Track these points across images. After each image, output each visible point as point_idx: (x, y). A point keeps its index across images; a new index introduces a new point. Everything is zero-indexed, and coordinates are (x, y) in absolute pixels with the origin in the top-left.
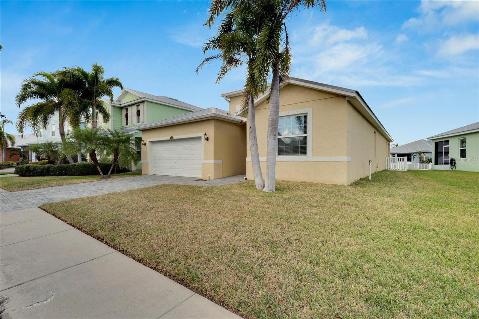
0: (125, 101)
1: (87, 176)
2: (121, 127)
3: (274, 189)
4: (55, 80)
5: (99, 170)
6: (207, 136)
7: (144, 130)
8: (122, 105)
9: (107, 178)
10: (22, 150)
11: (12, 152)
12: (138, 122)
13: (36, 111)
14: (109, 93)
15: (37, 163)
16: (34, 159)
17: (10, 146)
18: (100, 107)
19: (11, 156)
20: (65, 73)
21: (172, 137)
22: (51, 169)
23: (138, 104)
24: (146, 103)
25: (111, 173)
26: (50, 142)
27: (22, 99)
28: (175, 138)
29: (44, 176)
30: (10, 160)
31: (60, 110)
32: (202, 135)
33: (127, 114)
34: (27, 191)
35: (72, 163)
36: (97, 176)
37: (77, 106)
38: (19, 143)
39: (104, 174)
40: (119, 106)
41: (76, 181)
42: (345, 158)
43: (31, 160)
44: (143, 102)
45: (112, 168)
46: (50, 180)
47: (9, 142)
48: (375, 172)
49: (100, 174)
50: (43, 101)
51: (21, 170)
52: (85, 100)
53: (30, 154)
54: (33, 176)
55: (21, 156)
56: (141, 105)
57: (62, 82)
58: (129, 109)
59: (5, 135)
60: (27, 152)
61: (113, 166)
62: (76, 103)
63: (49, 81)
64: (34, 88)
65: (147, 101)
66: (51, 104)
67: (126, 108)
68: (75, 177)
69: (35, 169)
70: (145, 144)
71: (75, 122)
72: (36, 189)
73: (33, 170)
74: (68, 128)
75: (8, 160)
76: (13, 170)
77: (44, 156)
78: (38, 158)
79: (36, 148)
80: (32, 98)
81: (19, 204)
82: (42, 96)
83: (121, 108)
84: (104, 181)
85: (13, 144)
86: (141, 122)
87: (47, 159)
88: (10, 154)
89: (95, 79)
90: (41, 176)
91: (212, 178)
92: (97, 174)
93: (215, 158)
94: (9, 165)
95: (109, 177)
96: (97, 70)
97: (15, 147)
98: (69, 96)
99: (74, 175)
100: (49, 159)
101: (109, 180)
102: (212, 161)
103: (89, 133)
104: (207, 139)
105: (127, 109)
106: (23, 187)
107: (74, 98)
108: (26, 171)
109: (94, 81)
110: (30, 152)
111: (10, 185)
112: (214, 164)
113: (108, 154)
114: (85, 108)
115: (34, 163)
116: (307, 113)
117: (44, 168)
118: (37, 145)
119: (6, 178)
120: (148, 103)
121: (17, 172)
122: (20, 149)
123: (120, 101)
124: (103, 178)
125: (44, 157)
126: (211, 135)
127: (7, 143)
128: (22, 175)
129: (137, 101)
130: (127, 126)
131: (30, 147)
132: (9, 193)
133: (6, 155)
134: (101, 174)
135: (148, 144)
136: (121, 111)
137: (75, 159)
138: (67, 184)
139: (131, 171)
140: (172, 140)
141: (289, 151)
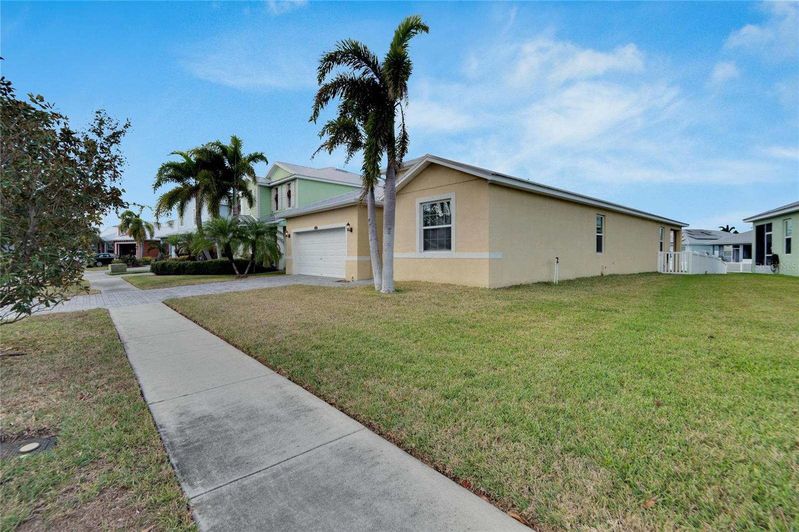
0: (277, 178)
1: (224, 276)
2: (270, 213)
3: (392, 290)
4: (192, 159)
5: (235, 267)
6: (351, 226)
7: (288, 219)
8: (271, 184)
9: (243, 277)
10: (161, 243)
11: (151, 245)
12: (290, 206)
13: (171, 198)
14: (251, 172)
15: (176, 260)
16: (173, 255)
17: (148, 238)
18: (243, 187)
19: (149, 250)
20: (202, 152)
21: (316, 228)
22: (186, 266)
23: (288, 183)
24: (297, 180)
25: (248, 273)
26: (190, 232)
27: (158, 184)
28: (319, 228)
29: (179, 274)
30: (149, 255)
31: (196, 196)
32: (344, 224)
33: (277, 195)
34: (158, 290)
35: (210, 259)
36: (232, 276)
37: (214, 190)
38: (158, 234)
39: (240, 273)
40: (268, 185)
41: (208, 280)
42: (486, 255)
43: (171, 255)
44: (294, 180)
45: (249, 266)
46: (184, 279)
47: (147, 233)
48: (602, 275)
49: (235, 274)
50: (179, 185)
51: (156, 267)
52: (224, 182)
53: (170, 248)
54: (168, 274)
55: (160, 250)
56: (292, 184)
57: (199, 161)
58: (279, 188)
59: (144, 224)
60: (166, 245)
61: (250, 263)
62: (214, 186)
63: (185, 161)
64: (171, 172)
65: (299, 179)
66: (187, 189)
67: (276, 187)
68: (211, 276)
69: (170, 266)
70: (289, 236)
71: (214, 209)
72: (167, 287)
73: (169, 268)
74: (206, 216)
75: (147, 256)
76: (148, 268)
77: (183, 250)
78: (177, 252)
79: (174, 240)
80: (167, 182)
81: (148, 300)
82: (179, 179)
83: (271, 188)
84: (238, 281)
85: (152, 235)
86: (292, 206)
87: (186, 255)
88: (148, 247)
89: (235, 156)
90: (177, 275)
91: (356, 279)
92: (233, 273)
93: (359, 255)
94: (148, 262)
95: (246, 277)
96: (236, 142)
97: (154, 238)
98: (206, 179)
99: (211, 274)
100: (189, 254)
101: (243, 280)
102: (355, 258)
103: (222, 225)
104: (351, 230)
105: (277, 189)
106: (155, 285)
107: (211, 181)
108: (161, 269)
109: (234, 157)
110: (170, 246)
111: (143, 284)
112: (358, 261)
113: (245, 250)
114: (223, 192)
115: (173, 260)
116: (450, 199)
117: (180, 265)
118: (176, 236)
119: (141, 276)
120: (301, 181)
121: (153, 270)
122: (159, 241)
123: (269, 179)
124: (238, 278)
125: (183, 252)
126: (355, 224)
127: (145, 234)
128: (158, 274)
129: (287, 179)
130: (278, 211)
131: (169, 239)
132: (141, 291)
133: (144, 249)
134: (237, 272)
135: (292, 235)
136: (271, 192)
137: (213, 254)
138: (199, 284)
139: (278, 270)
140: (316, 231)
141: (435, 245)
